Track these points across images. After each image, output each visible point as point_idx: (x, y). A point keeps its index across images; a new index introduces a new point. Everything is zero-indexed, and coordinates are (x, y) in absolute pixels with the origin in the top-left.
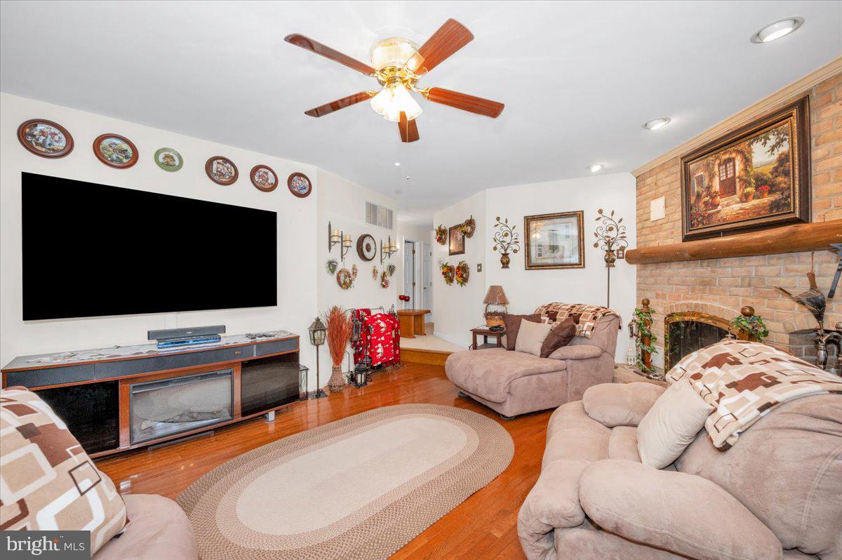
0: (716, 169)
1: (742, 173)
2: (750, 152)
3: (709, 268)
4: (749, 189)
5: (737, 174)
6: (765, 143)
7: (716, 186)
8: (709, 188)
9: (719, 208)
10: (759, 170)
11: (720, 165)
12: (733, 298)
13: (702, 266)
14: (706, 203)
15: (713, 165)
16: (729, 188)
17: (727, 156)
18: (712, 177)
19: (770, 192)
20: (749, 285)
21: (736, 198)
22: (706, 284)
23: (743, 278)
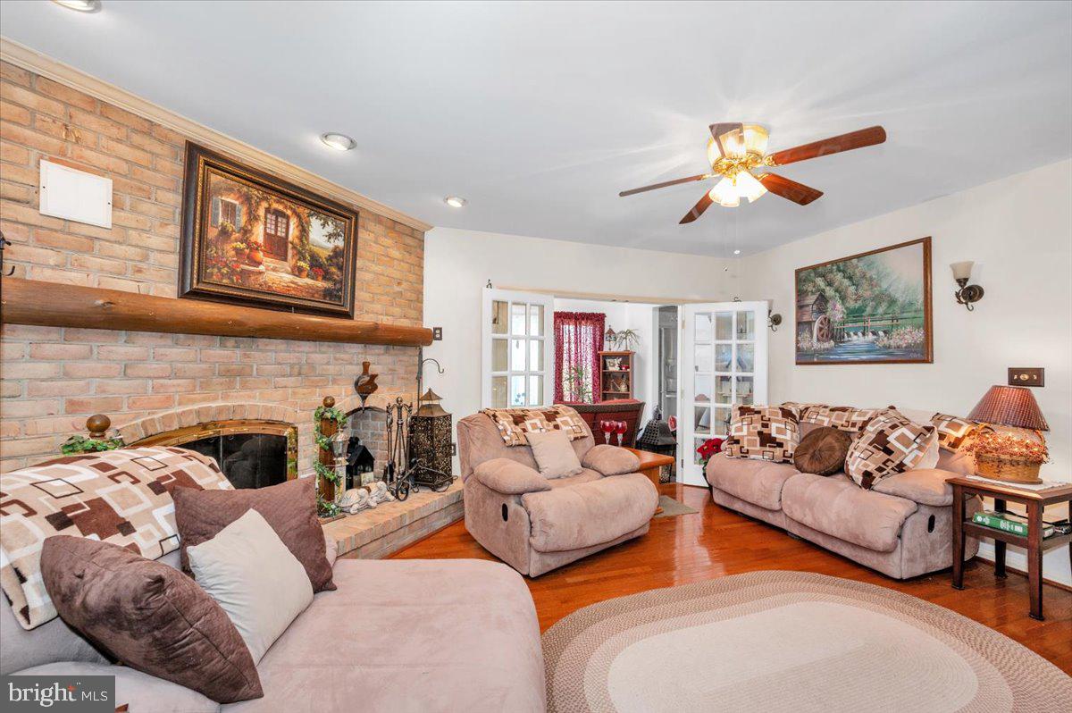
0: (261, 212)
1: (297, 241)
2: (308, 223)
3: (238, 351)
4: (301, 264)
5: (290, 238)
6: (323, 225)
7: (258, 234)
8: (246, 232)
9: (262, 268)
10: (315, 249)
11: (268, 210)
12: (281, 391)
13: (222, 345)
14: (238, 252)
15: (258, 204)
16: (277, 247)
17: (281, 207)
18: (253, 218)
19: (324, 278)
20: (300, 374)
21: (287, 266)
22: (233, 376)
23: (292, 366)
